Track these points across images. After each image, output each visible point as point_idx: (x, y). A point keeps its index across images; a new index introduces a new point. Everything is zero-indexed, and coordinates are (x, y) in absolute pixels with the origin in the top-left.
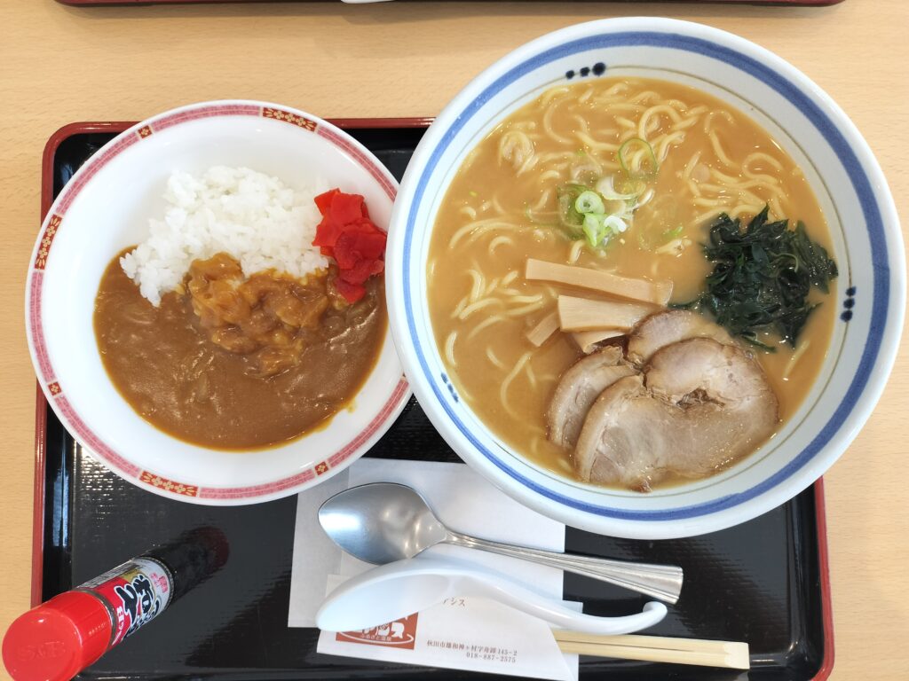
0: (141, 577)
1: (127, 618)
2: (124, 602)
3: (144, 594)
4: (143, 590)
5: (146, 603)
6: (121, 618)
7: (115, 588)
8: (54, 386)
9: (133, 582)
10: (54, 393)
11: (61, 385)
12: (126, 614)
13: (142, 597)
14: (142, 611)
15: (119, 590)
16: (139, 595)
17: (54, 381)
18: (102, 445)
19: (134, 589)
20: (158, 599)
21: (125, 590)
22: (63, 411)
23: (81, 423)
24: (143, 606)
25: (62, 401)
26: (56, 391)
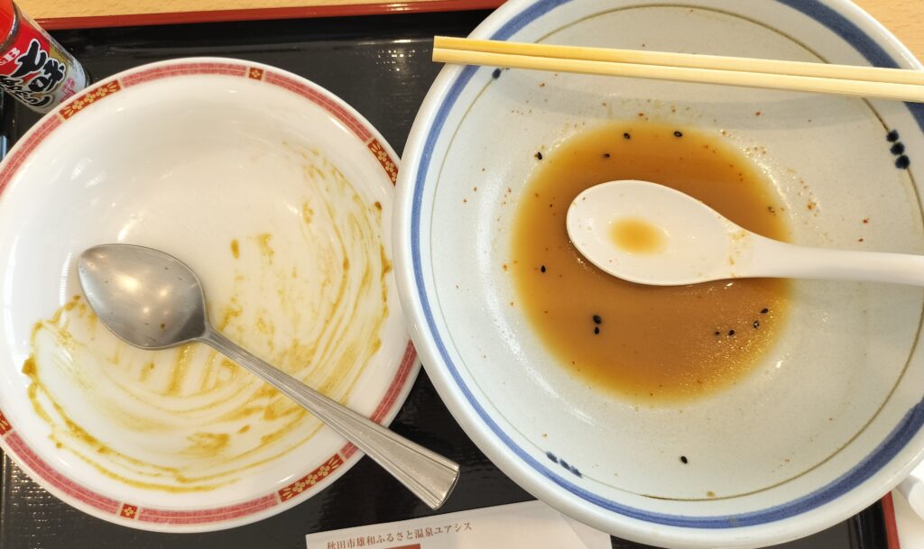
0: (62, 68)
1: (11, 65)
2: (26, 54)
3: (47, 76)
4: (50, 74)
5: (40, 84)
6: (8, 57)
7: (34, 40)
8: (126, 511)
9: (53, 60)
10: (132, 516)
11: (132, 503)
12: (16, 62)
13: (42, 75)
14: (30, 82)
15: (35, 45)
16: (42, 70)
17: (121, 506)
18: (220, 510)
19: (46, 62)
20: (51, 96)
21: (39, 52)
22: (156, 520)
23: (182, 514)
24: (34, 81)
25: (146, 515)
26: (132, 512)
